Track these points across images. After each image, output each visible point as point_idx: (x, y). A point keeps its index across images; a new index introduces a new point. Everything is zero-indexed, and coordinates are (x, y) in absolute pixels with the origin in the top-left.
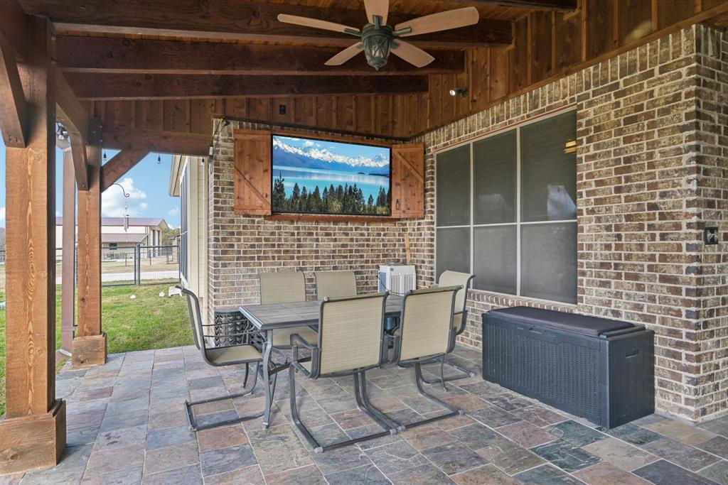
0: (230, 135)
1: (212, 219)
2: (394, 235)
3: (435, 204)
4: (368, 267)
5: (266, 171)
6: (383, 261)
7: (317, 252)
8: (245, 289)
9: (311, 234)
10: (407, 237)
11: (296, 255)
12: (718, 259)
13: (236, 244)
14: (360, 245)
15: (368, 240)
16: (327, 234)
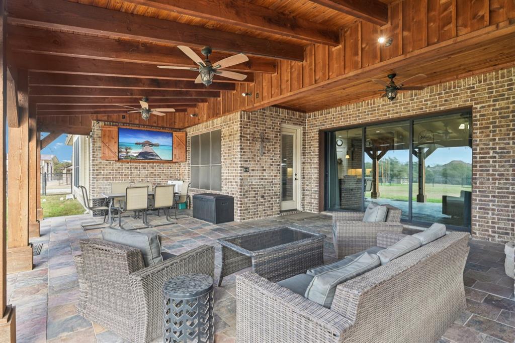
0: (100, 127)
1: (91, 161)
2: (175, 169)
3: (190, 156)
4: (163, 182)
5: (115, 142)
6: (170, 180)
7: (140, 175)
8: (106, 190)
9: (137, 168)
10: (181, 169)
11: (130, 177)
12: (250, 176)
13: (102, 172)
14: (159, 173)
15: (163, 171)
16: (144, 168)
